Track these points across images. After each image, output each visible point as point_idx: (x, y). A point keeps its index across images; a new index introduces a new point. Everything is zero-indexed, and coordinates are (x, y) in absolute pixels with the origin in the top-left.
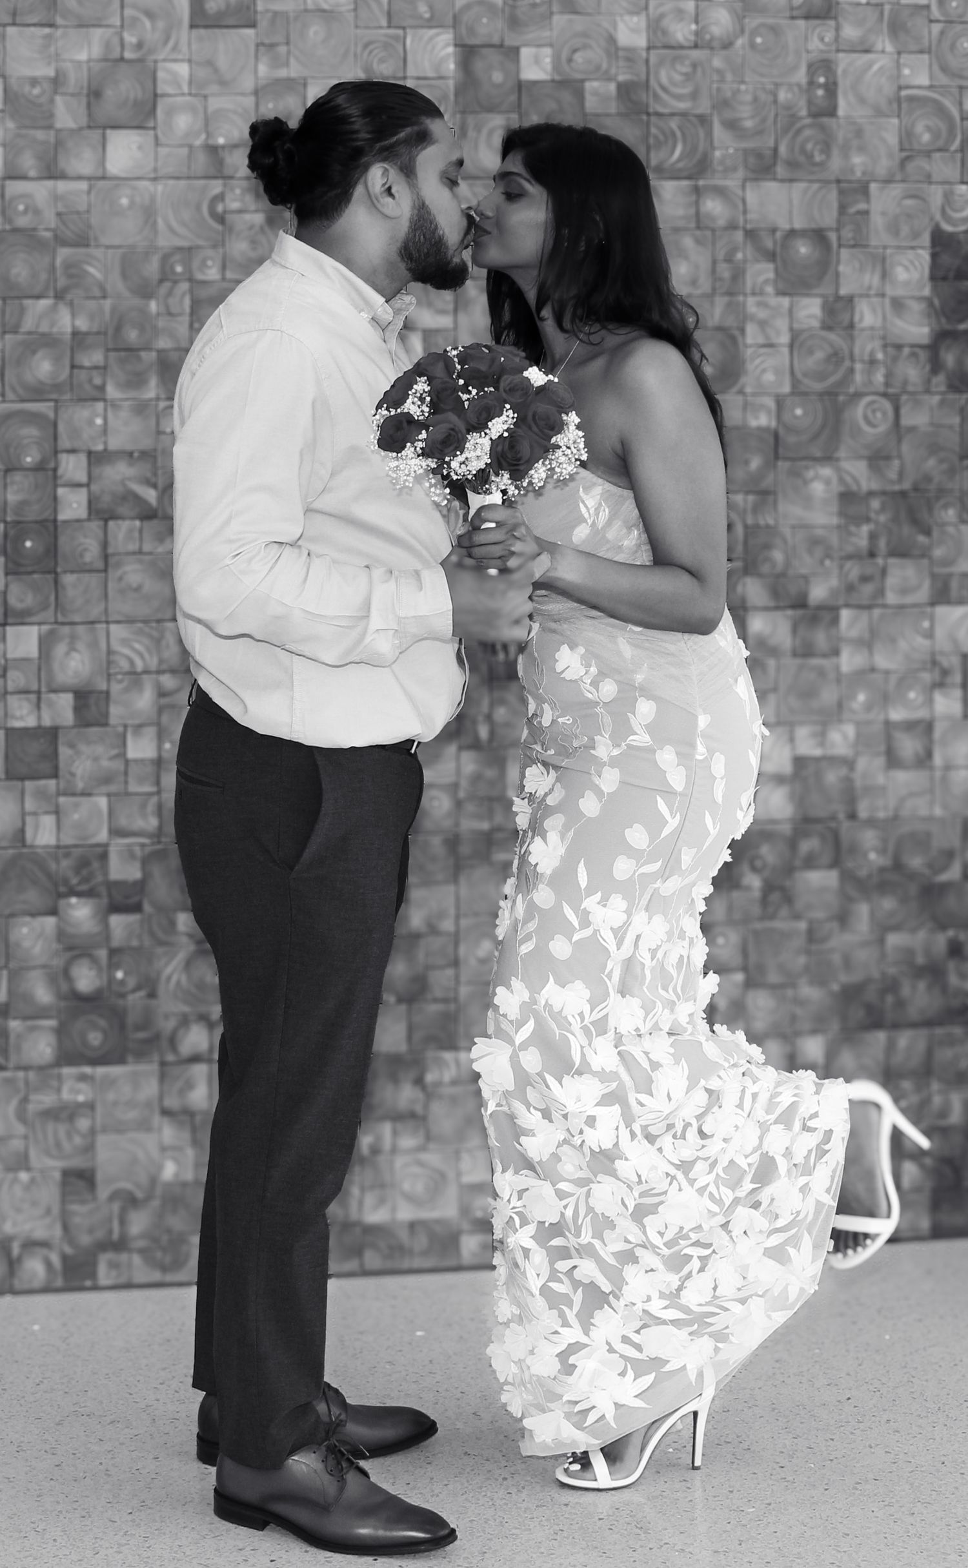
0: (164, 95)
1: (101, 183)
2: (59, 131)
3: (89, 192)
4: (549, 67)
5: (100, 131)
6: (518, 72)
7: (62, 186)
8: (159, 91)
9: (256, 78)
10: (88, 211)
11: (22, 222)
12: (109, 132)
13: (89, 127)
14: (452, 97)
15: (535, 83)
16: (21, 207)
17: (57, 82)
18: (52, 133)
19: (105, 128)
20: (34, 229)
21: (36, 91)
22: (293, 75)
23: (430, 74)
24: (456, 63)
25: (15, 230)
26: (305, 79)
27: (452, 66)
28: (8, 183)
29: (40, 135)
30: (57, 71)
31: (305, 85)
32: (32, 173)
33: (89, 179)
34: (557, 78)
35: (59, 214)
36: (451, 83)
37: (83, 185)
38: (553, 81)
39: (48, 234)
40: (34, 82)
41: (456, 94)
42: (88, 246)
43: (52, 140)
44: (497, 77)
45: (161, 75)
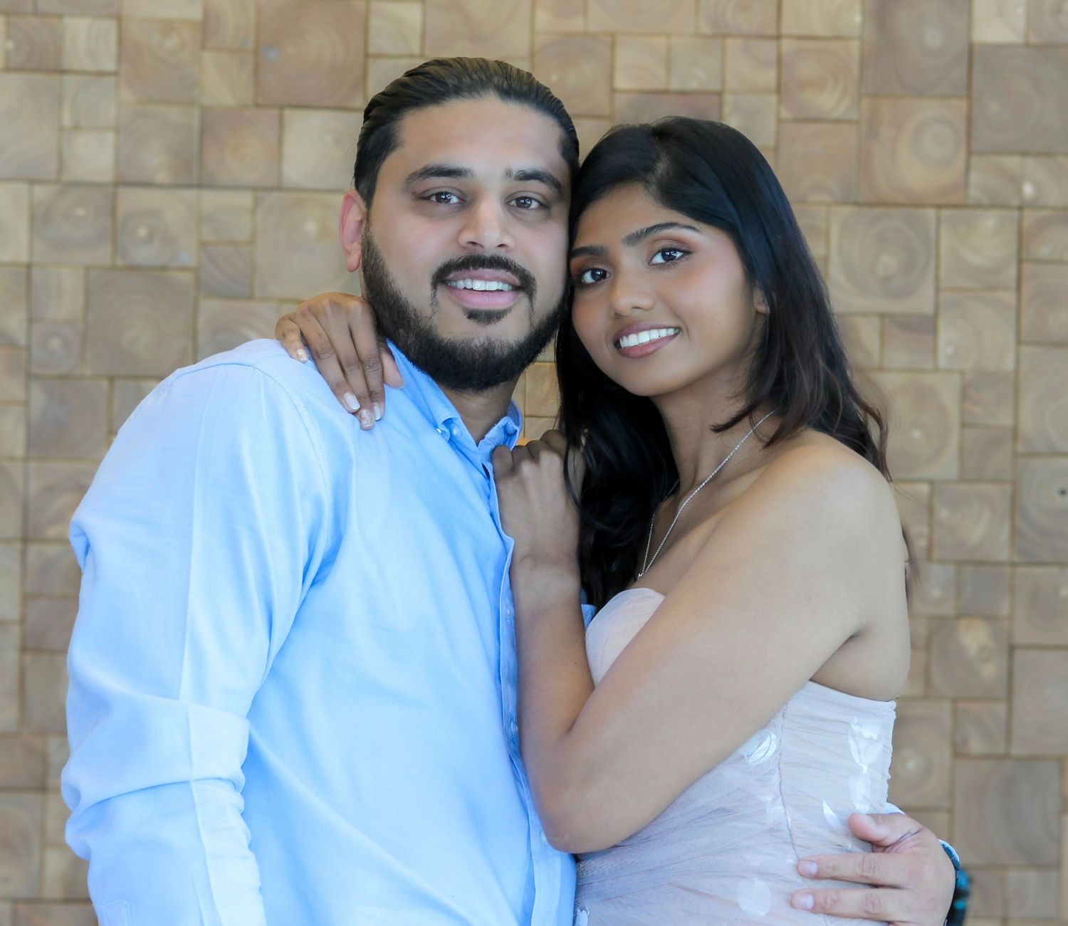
0: (379, 56)
1: (274, 196)
2: (205, 110)
3: (254, 211)
4: (1021, 24)
5: (275, 112)
6: (970, 28)
7: (209, 200)
8: (372, 50)
9: (533, 32)
10: (252, 242)
11: (144, 255)
12: (288, 113)
13: (257, 105)
14: (855, 69)
15: (997, 48)
16: (142, 232)
17: (206, 28)
18: (196, 112)
19: (282, 108)
20: (164, 268)
21: (171, 43)
22: (593, 28)
23: (820, 30)
24: (864, 13)
25: (133, 268)
26: (613, 35)
27: (858, 19)
28: (123, 191)
29: (175, 114)
30: (206, 12)
31: (613, 46)
32: (162, 177)
33: (254, 189)
34: (1034, 40)
35: (203, 245)
36: (855, 47)
37: (246, 199)
38: (1027, 45)
39: (186, 277)
40: (168, 27)
41: (862, 67)
42: (250, 297)
43: (196, 124)
44: (933, 37)
45: (375, 22)
